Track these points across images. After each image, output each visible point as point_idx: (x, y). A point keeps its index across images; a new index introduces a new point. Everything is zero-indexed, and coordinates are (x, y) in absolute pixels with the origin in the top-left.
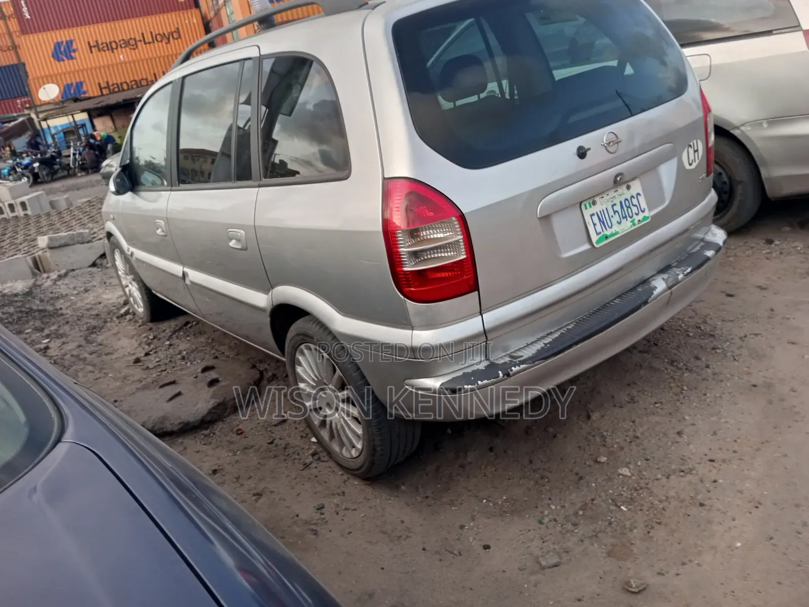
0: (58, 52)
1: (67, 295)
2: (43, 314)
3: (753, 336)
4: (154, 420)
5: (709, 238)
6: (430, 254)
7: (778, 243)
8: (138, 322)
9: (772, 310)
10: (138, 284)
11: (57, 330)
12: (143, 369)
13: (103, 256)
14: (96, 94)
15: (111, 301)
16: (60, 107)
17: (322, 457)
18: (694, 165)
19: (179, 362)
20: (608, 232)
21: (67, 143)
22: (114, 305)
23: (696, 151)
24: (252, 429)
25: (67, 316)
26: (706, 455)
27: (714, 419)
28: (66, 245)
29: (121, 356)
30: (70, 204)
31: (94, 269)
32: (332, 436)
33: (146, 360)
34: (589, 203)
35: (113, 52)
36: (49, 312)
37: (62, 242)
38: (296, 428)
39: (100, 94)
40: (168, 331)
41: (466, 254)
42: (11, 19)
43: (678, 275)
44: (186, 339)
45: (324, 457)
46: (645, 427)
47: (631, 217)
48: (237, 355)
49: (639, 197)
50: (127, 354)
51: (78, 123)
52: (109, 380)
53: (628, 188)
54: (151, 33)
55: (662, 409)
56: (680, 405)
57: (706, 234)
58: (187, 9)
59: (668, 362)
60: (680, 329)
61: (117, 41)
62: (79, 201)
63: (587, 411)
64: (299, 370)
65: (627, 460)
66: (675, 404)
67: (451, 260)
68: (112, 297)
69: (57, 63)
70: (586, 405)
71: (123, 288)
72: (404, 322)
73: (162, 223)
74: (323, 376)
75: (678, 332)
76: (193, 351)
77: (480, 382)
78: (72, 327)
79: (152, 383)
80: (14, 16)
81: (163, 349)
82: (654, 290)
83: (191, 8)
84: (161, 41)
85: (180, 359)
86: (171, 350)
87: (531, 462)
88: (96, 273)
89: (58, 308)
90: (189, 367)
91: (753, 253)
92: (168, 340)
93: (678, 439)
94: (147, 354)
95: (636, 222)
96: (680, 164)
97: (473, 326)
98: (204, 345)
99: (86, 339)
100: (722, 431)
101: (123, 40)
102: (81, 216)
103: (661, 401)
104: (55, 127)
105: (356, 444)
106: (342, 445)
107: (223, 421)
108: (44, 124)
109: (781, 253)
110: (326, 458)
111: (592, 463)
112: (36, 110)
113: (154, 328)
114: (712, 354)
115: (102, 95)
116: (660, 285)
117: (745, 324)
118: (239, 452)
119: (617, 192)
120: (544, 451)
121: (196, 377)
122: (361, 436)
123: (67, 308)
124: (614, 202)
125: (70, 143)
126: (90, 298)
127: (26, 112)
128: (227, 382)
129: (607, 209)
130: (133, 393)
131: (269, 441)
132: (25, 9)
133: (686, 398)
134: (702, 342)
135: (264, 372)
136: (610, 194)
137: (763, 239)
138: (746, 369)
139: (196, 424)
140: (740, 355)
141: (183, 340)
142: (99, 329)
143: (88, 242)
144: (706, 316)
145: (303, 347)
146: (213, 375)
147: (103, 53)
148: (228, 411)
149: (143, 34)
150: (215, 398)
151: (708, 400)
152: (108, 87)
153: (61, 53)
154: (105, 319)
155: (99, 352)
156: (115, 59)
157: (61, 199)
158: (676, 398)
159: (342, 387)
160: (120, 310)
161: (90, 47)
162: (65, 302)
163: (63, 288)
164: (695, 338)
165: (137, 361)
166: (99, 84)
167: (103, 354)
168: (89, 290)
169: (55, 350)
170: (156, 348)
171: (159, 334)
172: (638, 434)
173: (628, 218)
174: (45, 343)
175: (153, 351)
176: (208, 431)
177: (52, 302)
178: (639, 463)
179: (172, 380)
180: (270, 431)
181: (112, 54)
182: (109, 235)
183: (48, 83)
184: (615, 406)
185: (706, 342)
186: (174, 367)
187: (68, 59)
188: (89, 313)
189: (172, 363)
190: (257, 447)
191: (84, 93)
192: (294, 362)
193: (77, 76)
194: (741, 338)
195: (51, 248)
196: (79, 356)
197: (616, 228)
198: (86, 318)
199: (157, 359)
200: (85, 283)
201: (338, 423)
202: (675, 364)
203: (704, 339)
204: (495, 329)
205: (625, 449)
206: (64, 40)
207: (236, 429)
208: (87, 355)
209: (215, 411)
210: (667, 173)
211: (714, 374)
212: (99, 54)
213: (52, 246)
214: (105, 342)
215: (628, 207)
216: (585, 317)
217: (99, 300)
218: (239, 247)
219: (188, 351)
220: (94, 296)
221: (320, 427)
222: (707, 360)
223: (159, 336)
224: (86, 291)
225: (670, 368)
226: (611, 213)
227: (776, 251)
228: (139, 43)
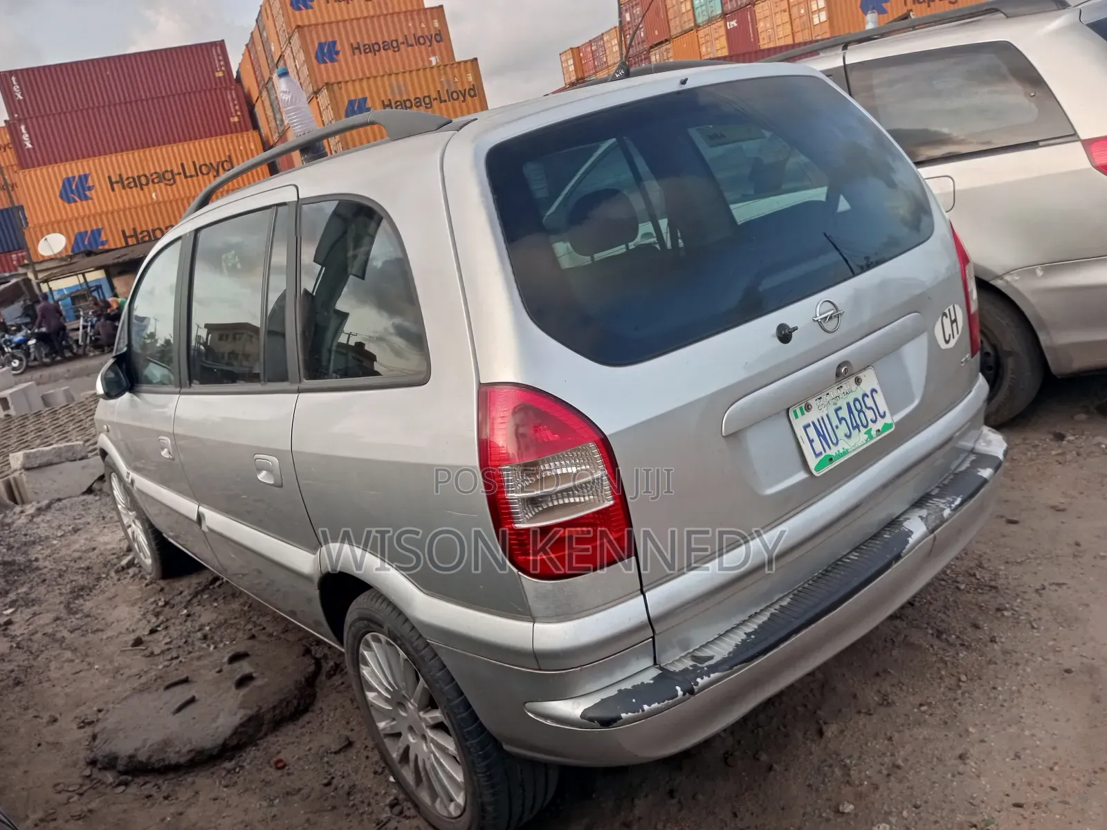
0: (69, 192)
1: (47, 538)
2: (9, 568)
3: (1054, 587)
4: (151, 745)
5: (982, 447)
6: (557, 499)
7: (1071, 438)
8: (146, 579)
9: (1078, 544)
10: (143, 524)
11: (27, 594)
12: (145, 656)
13: (102, 478)
14: (119, 246)
15: (109, 547)
16: (65, 264)
17: (405, 808)
18: (953, 342)
19: (198, 644)
20: (833, 452)
21: (75, 312)
22: (114, 551)
23: (954, 321)
24: (299, 759)
25: (45, 571)
26: (1008, 795)
27: (1013, 730)
28: (50, 464)
29: (116, 634)
30: (70, 398)
31: (90, 498)
32: (419, 780)
33: (150, 641)
34: (801, 409)
35: (142, 189)
36: (19, 565)
37: (44, 460)
38: (367, 757)
39: (124, 245)
40: (185, 593)
41: (614, 498)
42: (8, 150)
43: (944, 509)
44: (211, 605)
45: (409, 809)
46: (909, 748)
47: (865, 427)
48: (283, 632)
49: (874, 394)
50: (124, 630)
51: (90, 285)
52: (94, 675)
53: (858, 381)
54: (194, 163)
55: (931, 715)
56: (959, 708)
57: (976, 441)
58: (242, 131)
59: (932, 634)
60: (946, 578)
61: (148, 175)
62: (82, 394)
63: (817, 722)
64: (365, 671)
65: (885, 808)
66: (951, 706)
67: (590, 508)
68: (110, 539)
69: (67, 205)
70: (815, 712)
71: (125, 528)
72: (519, 609)
73: (167, 440)
74: (401, 686)
75: (943, 583)
76: (219, 627)
77: (646, 707)
78: (50, 589)
79: (156, 680)
80: (11, 146)
81: (177, 622)
82: (910, 536)
83: (247, 130)
84: (208, 174)
85: (200, 639)
86: (189, 624)
87: (735, 815)
88: (91, 503)
89: (33, 559)
90: (211, 654)
91: (1037, 455)
92: (186, 607)
93: (961, 768)
94: (153, 631)
95: (873, 433)
96: (933, 340)
97: (629, 613)
98: (237, 615)
99: (68, 607)
100: (1028, 752)
101: (156, 173)
102: (83, 417)
103: (928, 701)
104: (60, 290)
105: (455, 797)
106: (434, 795)
107: (256, 745)
108: (45, 288)
109: (1078, 454)
110: (412, 812)
111: (832, 815)
112: (34, 269)
113: (167, 589)
114: (998, 619)
115: (127, 245)
116: (916, 527)
117: (1040, 568)
118: (277, 801)
119: (842, 390)
120: (755, 795)
121: (220, 671)
122: (462, 785)
123: (45, 559)
124: (838, 405)
125: (79, 311)
126: (80, 541)
127: (21, 271)
128: (266, 680)
129: (827, 416)
130: (126, 698)
131: (325, 781)
132: (26, 137)
133: (967, 695)
134: (980, 599)
135: (323, 661)
136: (831, 393)
137: (1049, 433)
138: (1051, 643)
139: (215, 753)
140: (1040, 619)
141: (208, 606)
142: (88, 590)
143: (81, 459)
144: (981, 556)
145: (368, 636)
146: (245, 667)
147: (129, 190)
148: (265, 728)
149: (182, 165)
150: (244, 708)
151: (1001, 697)
152: (135, 235)
153: (72, 192)
154: (99, 574)
155: (84, 628)
156: (146, 198)
157: (58, 392)
158: (951, 695)
159: (431, 704)
160: (121, 560)
161: (112, 183)
162: (43, 549)
163: (42, 528)
164: (968, 592)
165: (138, 642)
166: (124, 232)
167: (90, 631)
168: (78, 530)
169: (21, 626)
170: (167, 620)
171: (172, 598)
172: (900, 762)
173: (861, 428)
174: (7, 615)
175: (162, 626)
176: (233, 762)
177: (24, 548)
178: (905, 813)
179: (183, 677)
180: (328, 763)
181: (141, 192)
182: (104, 454)
183: (54, 232)
184: (859, 712)
185: (985, 598)
186: (190, 653)
187: (81, 200)
188: (77, 566)
189: (187, 646)
190: (305, 791)
191: (103, 243)
192: (358, 660)
193: (93, 222)
194: (1037, 591)
195: (27, 469)
196: (54, 635)
197: (844, 445)
198: (72, 573)
199: (168, 640)
200: (75, 519)
201: (426, 760)
202: (944, 636)
203: (982, 593)
204: (666, 615)
205: (881, 789)
206: (77, 175)
207: (275, 759)
208: (66, 634)
209: (244, 729)
210: (915, 357)
211: (1005, 652)
212: (123, 191)
213: (27, 466)
214: (94, 612)
215: (860, 411)
216: (806, 585)
217: (94, 544)
218: (272, 482)
219: (212, 625)
220: (86, 539)
221: (400, 762)
222: (991, 629)
223: (172, 602)
224: (76, 530)
225: (937, 644)
226: (835, 422)
227: (1071, 451)
228: (177, 177)
